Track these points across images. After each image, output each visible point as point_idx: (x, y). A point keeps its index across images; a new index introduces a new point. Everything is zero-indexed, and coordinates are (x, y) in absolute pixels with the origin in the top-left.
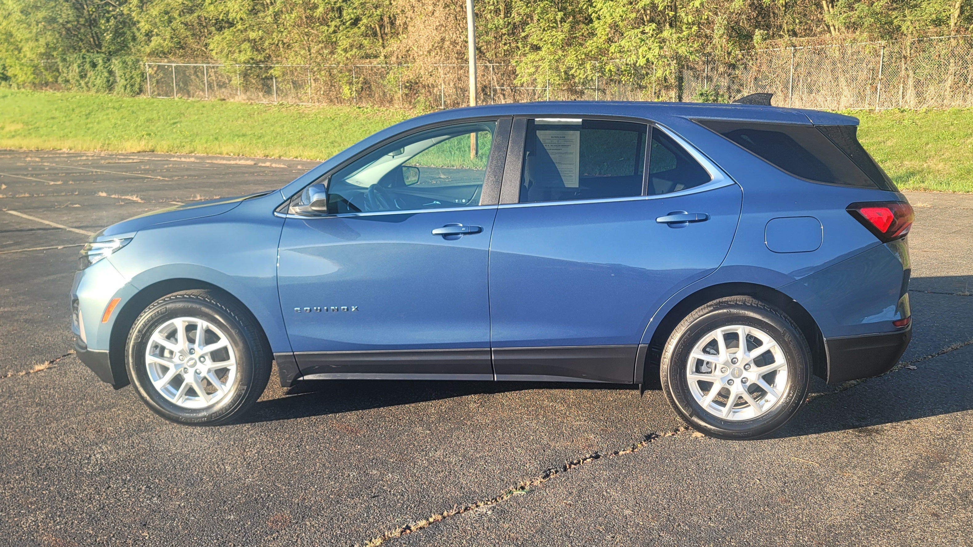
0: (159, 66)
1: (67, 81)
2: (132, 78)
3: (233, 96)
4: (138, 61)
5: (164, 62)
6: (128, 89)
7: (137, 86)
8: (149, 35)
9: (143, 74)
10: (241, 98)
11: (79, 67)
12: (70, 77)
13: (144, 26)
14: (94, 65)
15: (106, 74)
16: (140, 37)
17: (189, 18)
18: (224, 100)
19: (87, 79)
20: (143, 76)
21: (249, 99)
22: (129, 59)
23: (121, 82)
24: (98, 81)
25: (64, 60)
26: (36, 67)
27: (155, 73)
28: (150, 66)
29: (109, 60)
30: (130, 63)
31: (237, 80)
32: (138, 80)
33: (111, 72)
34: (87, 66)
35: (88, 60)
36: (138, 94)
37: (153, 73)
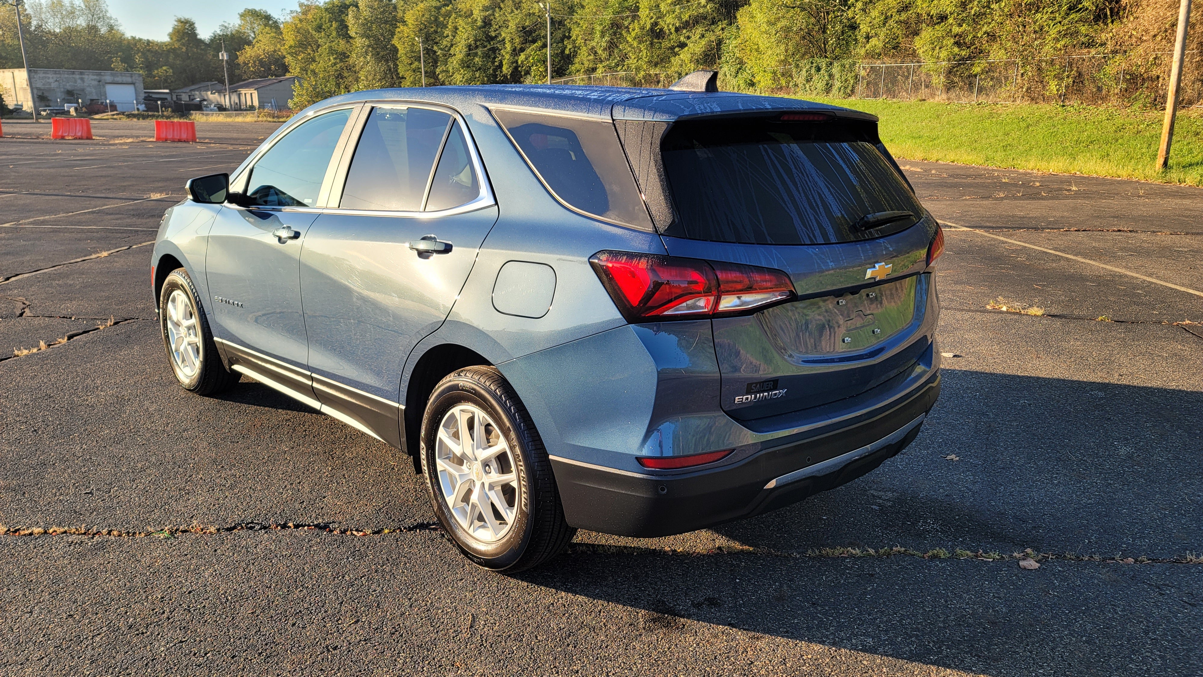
0: (872, 67)
1: (796, 85)
2: (846, 80)
3: (933, 95)
4: (854, 64)
5: (878, 63)
6: (842, 91)
7: (850, 88)
8: (868, 38)
9: (856, 77)
10: (941, 97)
11: (807, 72)
12: (798, 82)
13: (864, 28)
14: (819, 69)
15: (827, 78)
16: (862, 40)
17: (904, 16)
18: (924, 100)
19: (812, 83)
20: (857, 77)
21: (949, 99)
22: (847, 62)
23: (837, 84)
24: (819, 85)
25: (797, 66)
26: (774, 73)
27: (868, 75)
28: (864, 68)
29: (831, 64)
30: (847, 66)
31: (939, 80)
32: (852, 82)
33: (831, 76)
34: (813, 71)
35: (815, 65)
36: (850, 96)
37: (866, 74)
